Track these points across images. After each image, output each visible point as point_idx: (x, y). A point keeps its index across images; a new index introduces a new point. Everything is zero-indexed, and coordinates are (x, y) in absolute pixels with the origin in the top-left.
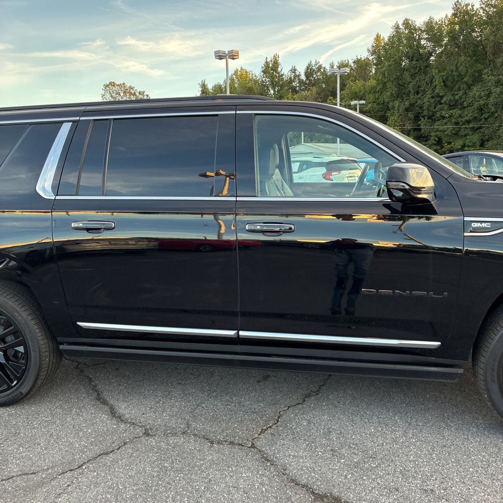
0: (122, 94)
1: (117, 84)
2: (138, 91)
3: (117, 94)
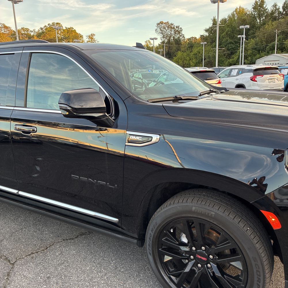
0: (167, 28)
1: (164, 22)
2: (176, 26)
3: (164, 28)
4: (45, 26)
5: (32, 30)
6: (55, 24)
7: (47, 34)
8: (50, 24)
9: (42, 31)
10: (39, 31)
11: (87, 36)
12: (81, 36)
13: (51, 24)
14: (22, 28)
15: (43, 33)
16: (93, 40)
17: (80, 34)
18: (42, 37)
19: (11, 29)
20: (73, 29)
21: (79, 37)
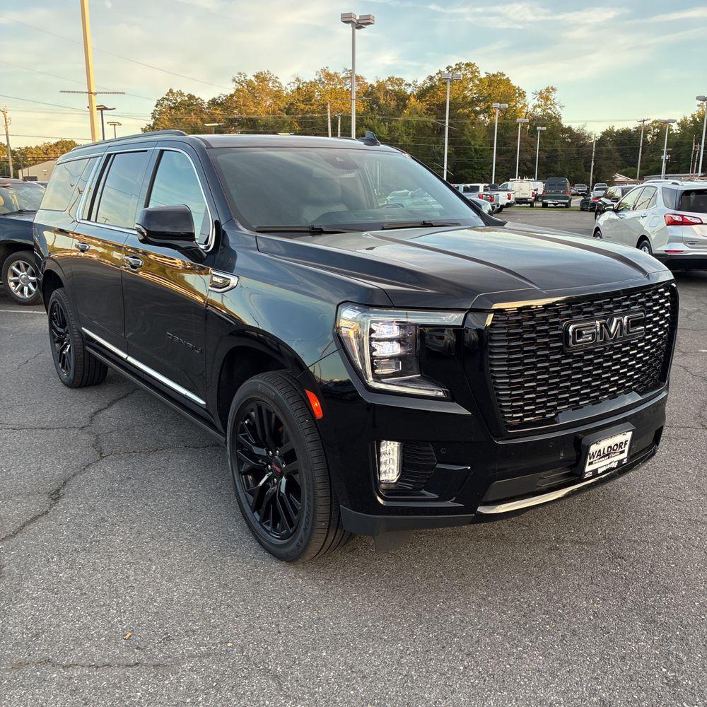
4: (440, 72)
5: (411, 82)
6: (463, 66)
7: (441, 91)
8: (451, 67)
9: (431, 85)
10: (424, 84)
11: (535, 94)
12: (520, 94)
13: (454, 67)
14: (390, 78)
15: (432, 87)
16: (549, 102)
17: (519, 88)
18: (427, 98)
19: (366, 81)
20: (505, 78)
21: (517, 95)
